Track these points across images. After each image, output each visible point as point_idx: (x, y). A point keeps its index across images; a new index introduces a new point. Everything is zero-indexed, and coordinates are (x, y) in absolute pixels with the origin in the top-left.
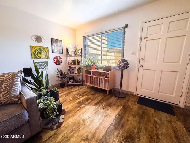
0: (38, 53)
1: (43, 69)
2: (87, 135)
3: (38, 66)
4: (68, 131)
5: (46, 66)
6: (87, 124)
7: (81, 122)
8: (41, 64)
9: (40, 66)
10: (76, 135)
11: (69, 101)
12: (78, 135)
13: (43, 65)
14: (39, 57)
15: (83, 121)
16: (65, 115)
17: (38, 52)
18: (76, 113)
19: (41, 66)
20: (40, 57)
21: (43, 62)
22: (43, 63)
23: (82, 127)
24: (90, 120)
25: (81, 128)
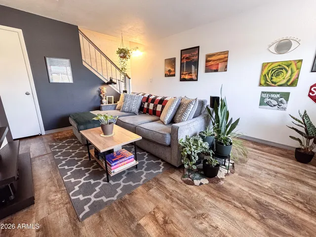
0: (272, 76)
1: (275, 106)
2: (172, 222)
3: (265, 100)
4: (180, 194)
5: (281, 102)
6: (197, 222)
7: (200, 212)
8: (272, 96)
9: (270, 100)
10: (174, 205)
11: (256, 183)
12: (173, 208)
13: (277, 100)
14: (273, 82)
15: (203, 215)
16: (211, 184)
17: (274, 73)
18: (220, 200)
19: (272, 101)
20: (275, 83)
21: (278, 93)
22: (278, 96)
23: (188, 214)
24: (209, 229)
25: (186, 212)
